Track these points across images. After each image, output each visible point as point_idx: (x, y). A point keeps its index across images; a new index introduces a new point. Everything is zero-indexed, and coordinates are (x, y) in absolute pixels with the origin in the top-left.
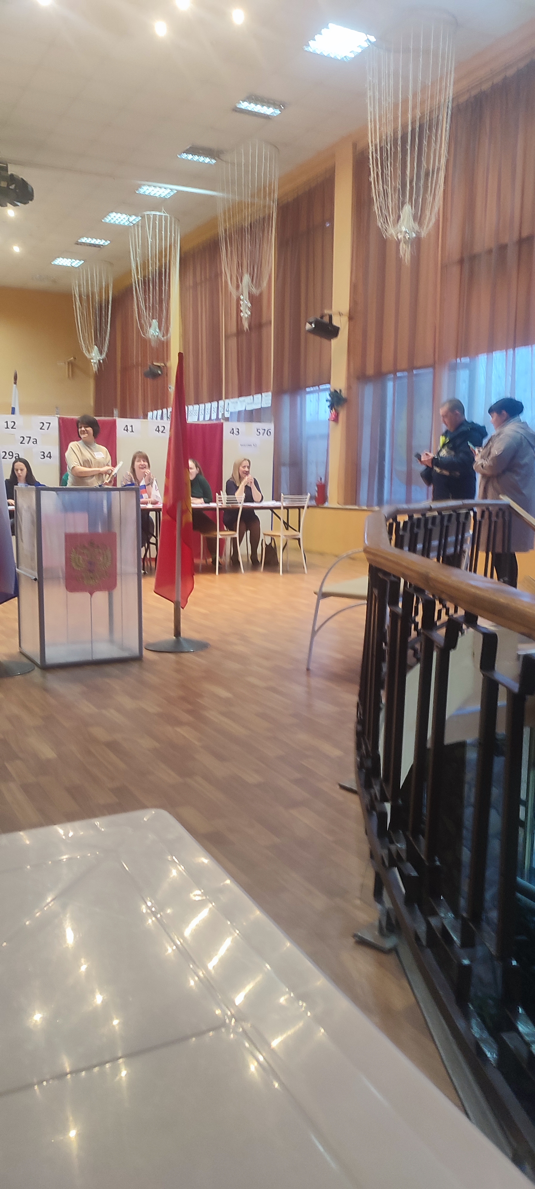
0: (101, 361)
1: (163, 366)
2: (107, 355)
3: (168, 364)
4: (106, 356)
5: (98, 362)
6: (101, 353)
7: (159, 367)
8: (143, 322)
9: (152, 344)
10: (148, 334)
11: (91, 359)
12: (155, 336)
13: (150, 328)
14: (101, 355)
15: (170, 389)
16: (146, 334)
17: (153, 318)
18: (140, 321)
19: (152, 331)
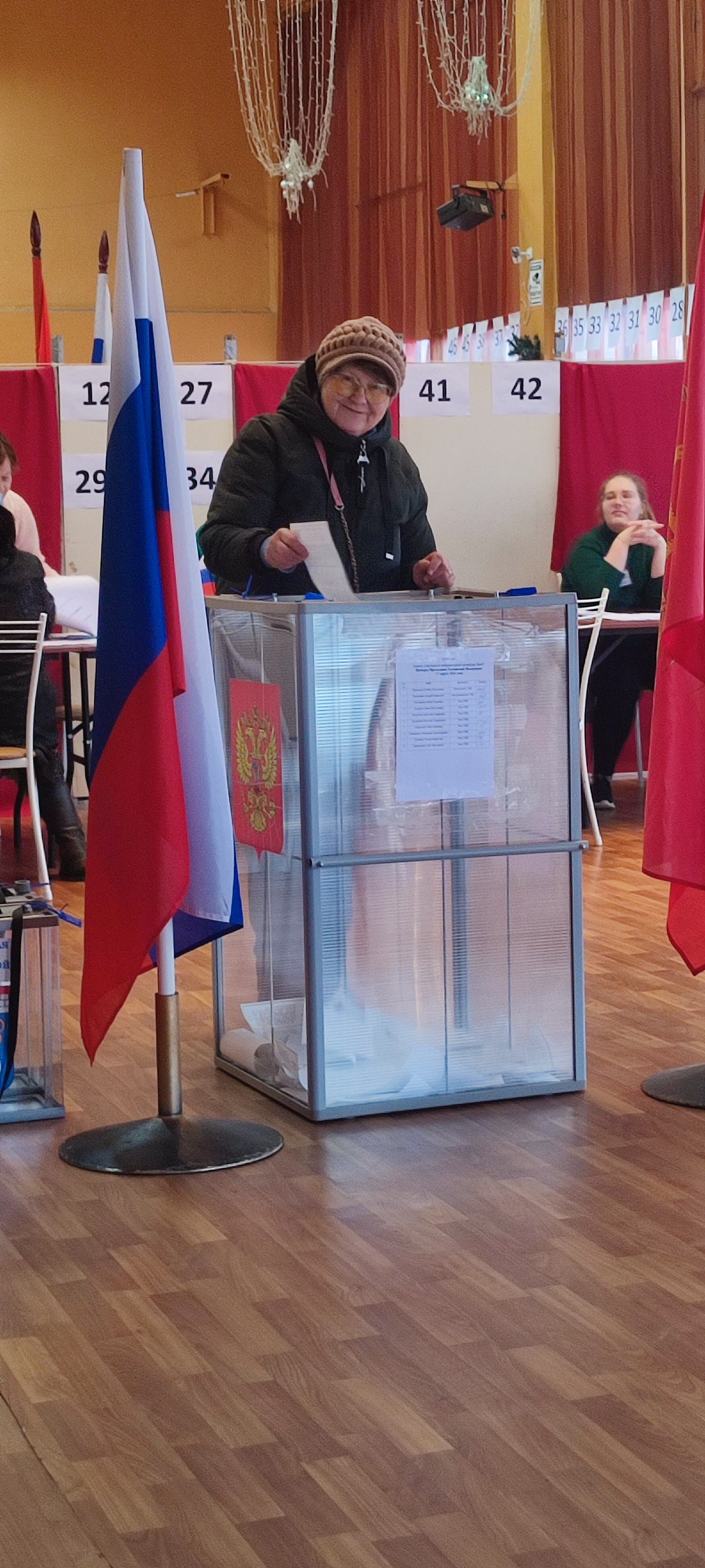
0: (310, 184)
1: (493, 190)
2: (325, 164)
3: (509, 184)
4: (322, 167)
5: (299, 185)
6: (309, 159)
7: (482, 192)
8: (442, 65)
9: (470, 128)
10: (457, 100)
11: (282, 178)
12: (478, 106)
13: (462, 83)
14: (309, 163)
15: (516, 254)
16: (452, 102)
17: (474, 54)
18: (435, 64)
19: (469, 90)
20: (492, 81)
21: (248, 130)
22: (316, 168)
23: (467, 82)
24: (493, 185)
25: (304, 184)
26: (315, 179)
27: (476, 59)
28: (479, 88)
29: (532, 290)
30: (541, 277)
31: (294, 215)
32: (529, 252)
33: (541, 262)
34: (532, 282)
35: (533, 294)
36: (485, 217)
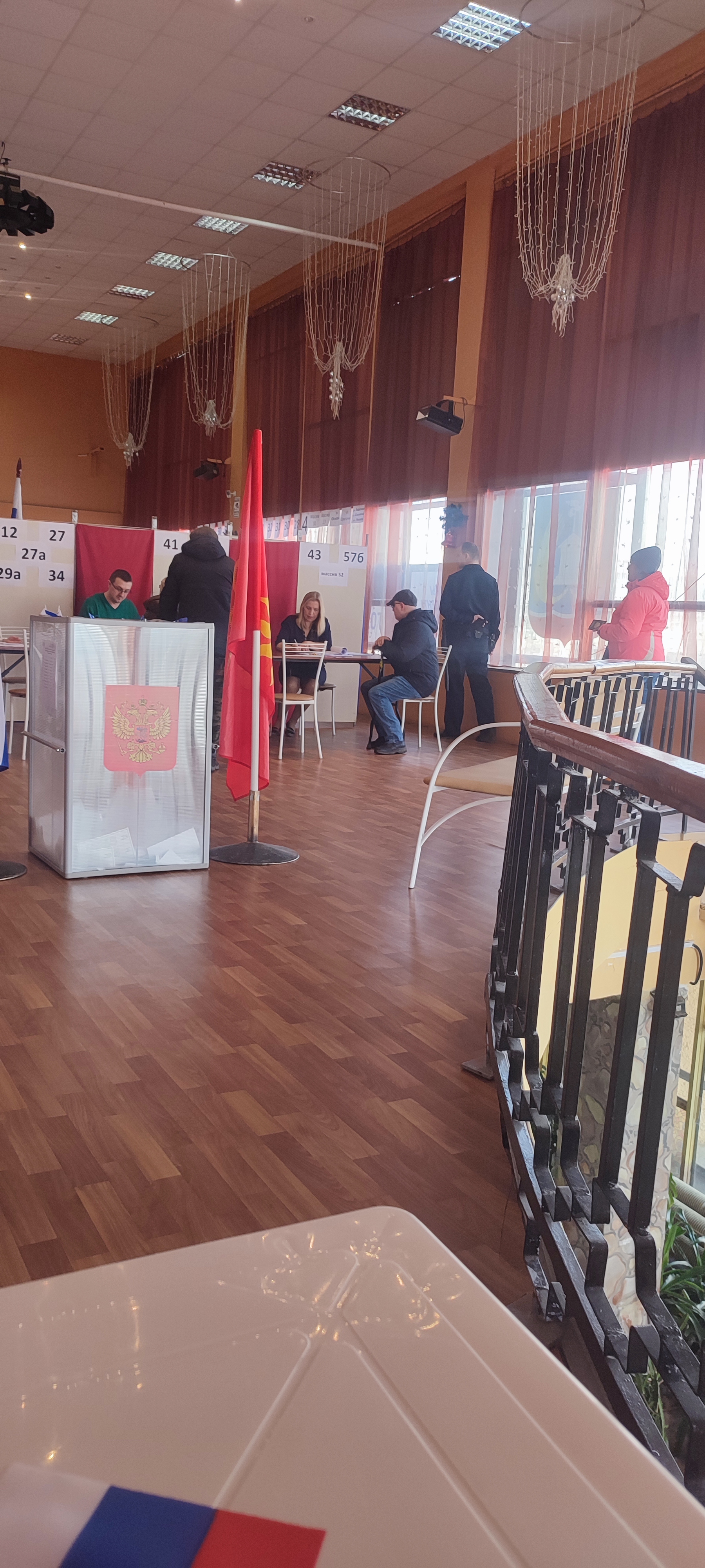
0: (137, 454)
1: (220, 464)
2: (145, 446)
3: (227, 462)
4: (143, 447)
5: (132, 454)
6: (137, 443)
7: (215, 464)
8: (195, 402)
9: (206, 433)
10: (201, 419)
11: (123, 450)
12: (211, 423)
13: (204, 412)
14: (137, 445)
15: (228, 494)
16: (199, 420)
17: (209, 398)
18: (192, 401)
19: (207, 416)
20: (218, 412)
21: (109, 427)
22: (140, 447)
23: (206, 411)
24: (220, 462)
25: (134, 454)
26: (139, 452)
27: (211, 401)
28: (212, 417)
29: (235, 511)
30: (239, 505)
31: (129, 467)
32: (234, 493)
33: (239, 498)
34: (235, 507)
35: (235, 512)
36: (215, 475)
